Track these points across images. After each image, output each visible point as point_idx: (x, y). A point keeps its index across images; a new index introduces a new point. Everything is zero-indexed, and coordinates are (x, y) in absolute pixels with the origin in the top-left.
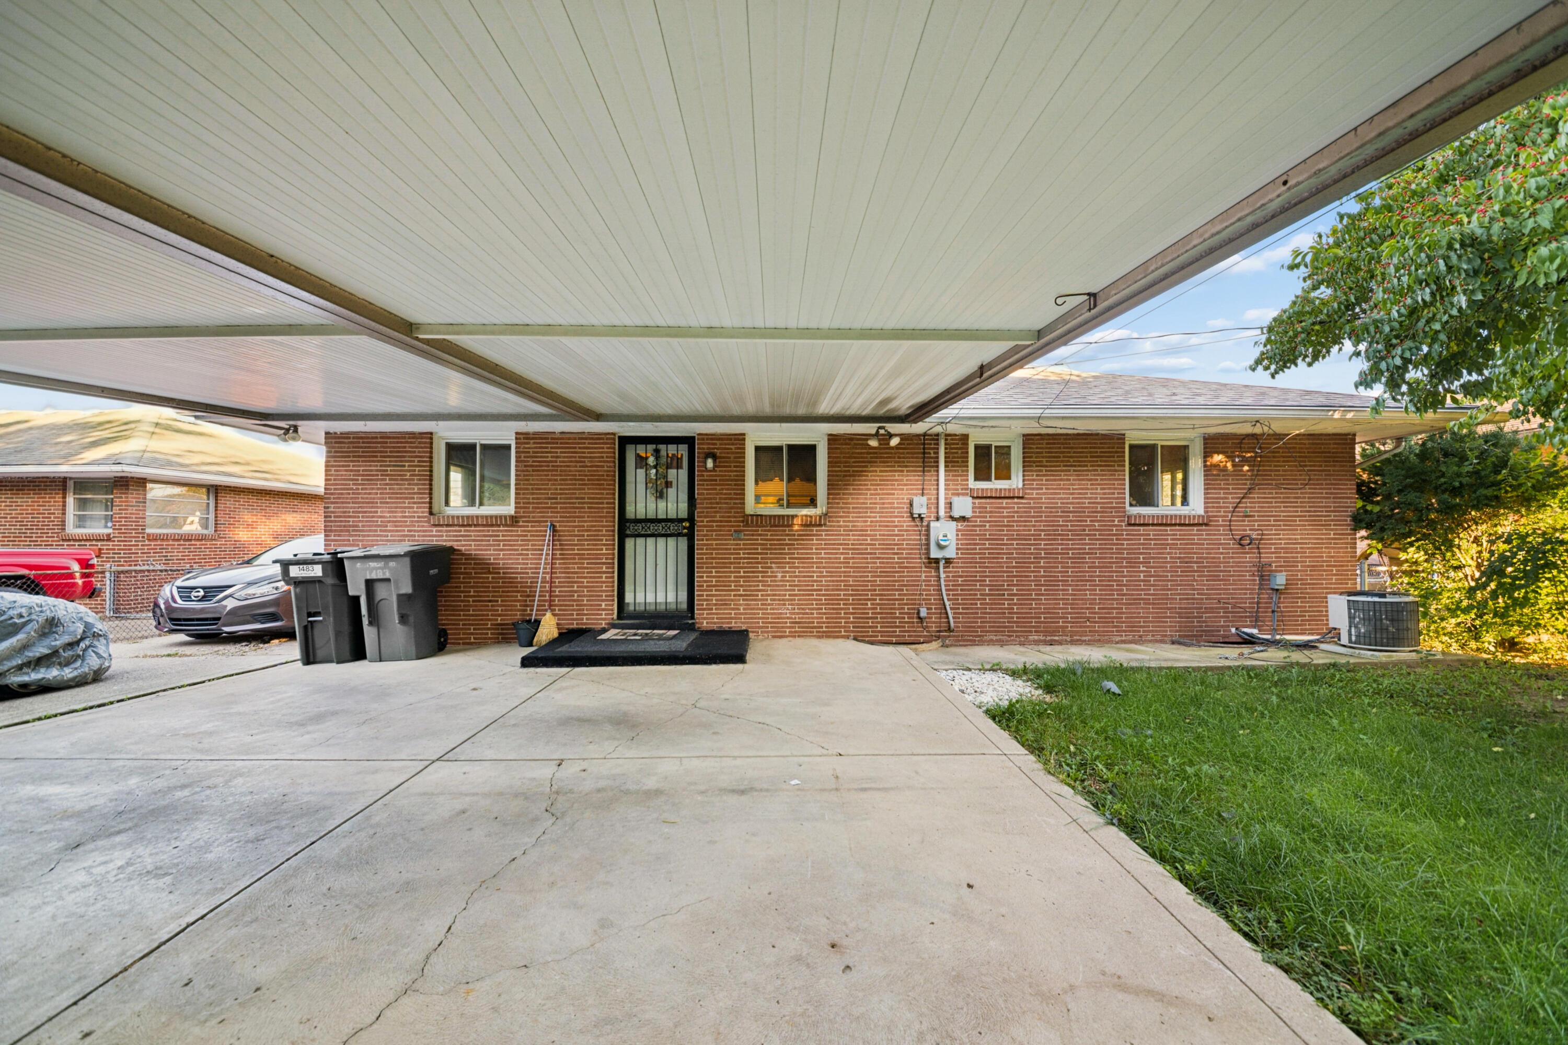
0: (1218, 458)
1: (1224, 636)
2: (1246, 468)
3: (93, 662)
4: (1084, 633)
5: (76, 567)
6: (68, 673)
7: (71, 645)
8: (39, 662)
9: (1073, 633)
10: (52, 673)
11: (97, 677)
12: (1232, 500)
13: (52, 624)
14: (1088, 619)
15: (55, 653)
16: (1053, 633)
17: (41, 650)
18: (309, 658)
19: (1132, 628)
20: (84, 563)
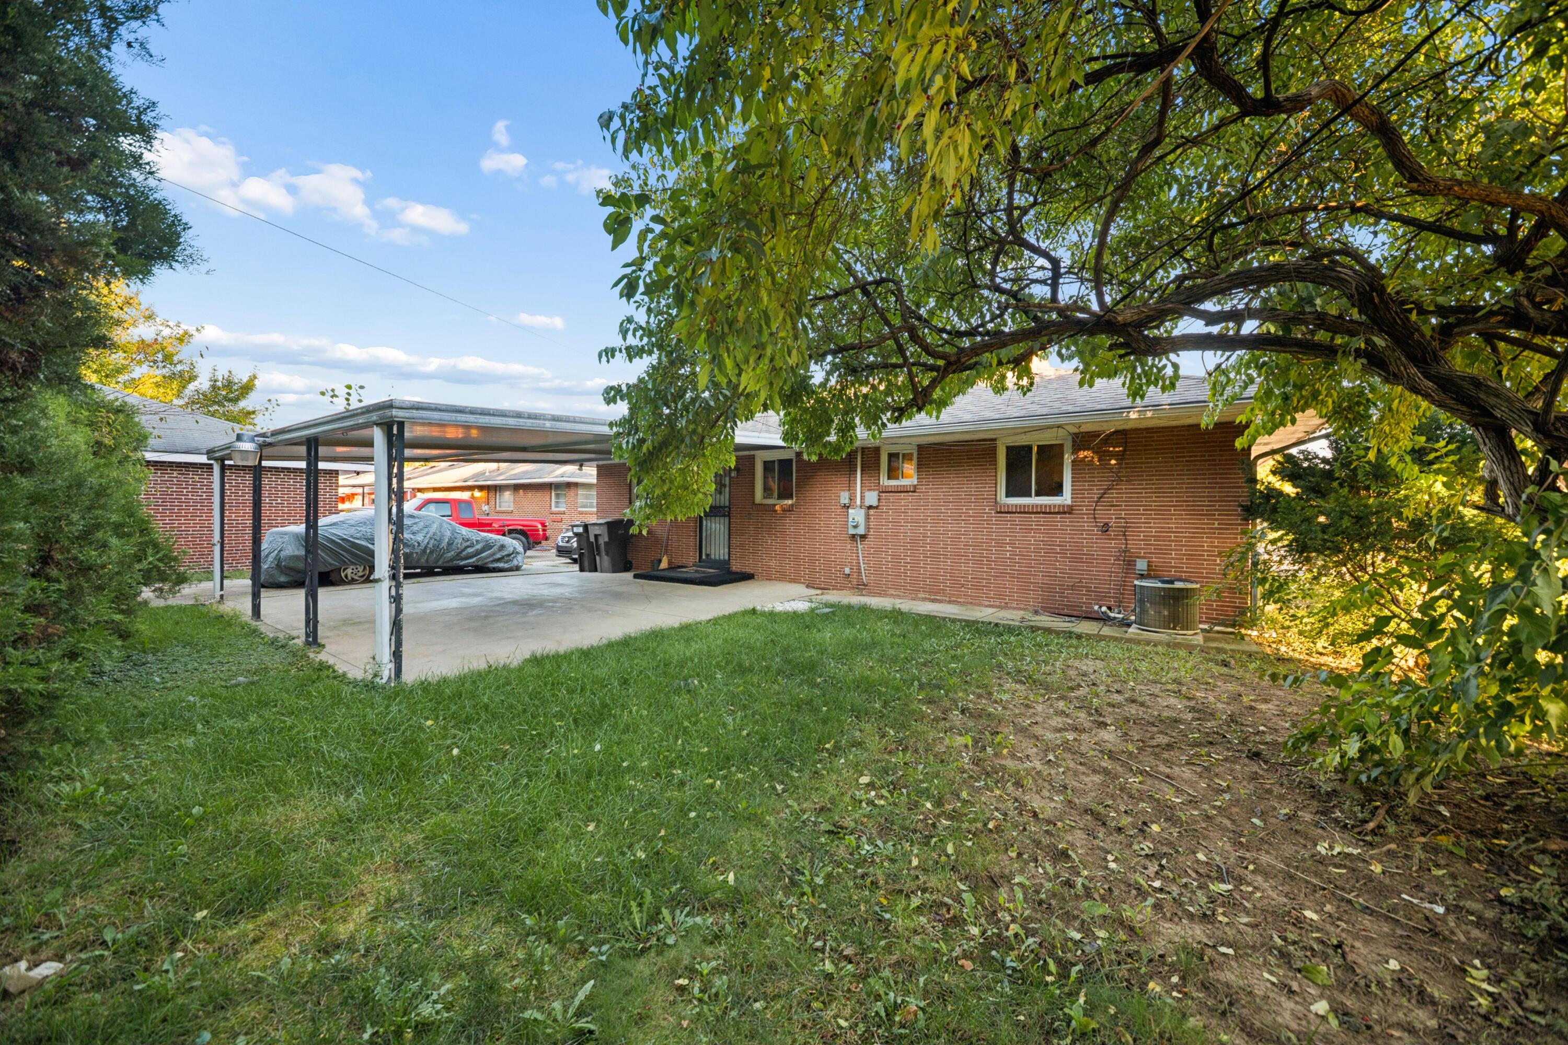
0: (1082, 454)
1: (1086, 612)
2: (1113, 462)
3: (515, 562)
4: (959, 596)
5: (540, 526)
6: (506, 566)
7: (509, 555)
8: (498, 560)
9: (951, 595)
10: (501, 565)
11: (518, 568)
12: (1096, 492)
13: (502, 547)
14: (963, 585)
15: (503, 557)
16: (936, 593)
17: (498, 556)
18: (582, 570)
19: (999, 596)
20: (543, 525)
